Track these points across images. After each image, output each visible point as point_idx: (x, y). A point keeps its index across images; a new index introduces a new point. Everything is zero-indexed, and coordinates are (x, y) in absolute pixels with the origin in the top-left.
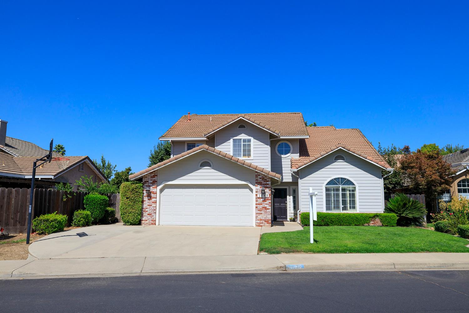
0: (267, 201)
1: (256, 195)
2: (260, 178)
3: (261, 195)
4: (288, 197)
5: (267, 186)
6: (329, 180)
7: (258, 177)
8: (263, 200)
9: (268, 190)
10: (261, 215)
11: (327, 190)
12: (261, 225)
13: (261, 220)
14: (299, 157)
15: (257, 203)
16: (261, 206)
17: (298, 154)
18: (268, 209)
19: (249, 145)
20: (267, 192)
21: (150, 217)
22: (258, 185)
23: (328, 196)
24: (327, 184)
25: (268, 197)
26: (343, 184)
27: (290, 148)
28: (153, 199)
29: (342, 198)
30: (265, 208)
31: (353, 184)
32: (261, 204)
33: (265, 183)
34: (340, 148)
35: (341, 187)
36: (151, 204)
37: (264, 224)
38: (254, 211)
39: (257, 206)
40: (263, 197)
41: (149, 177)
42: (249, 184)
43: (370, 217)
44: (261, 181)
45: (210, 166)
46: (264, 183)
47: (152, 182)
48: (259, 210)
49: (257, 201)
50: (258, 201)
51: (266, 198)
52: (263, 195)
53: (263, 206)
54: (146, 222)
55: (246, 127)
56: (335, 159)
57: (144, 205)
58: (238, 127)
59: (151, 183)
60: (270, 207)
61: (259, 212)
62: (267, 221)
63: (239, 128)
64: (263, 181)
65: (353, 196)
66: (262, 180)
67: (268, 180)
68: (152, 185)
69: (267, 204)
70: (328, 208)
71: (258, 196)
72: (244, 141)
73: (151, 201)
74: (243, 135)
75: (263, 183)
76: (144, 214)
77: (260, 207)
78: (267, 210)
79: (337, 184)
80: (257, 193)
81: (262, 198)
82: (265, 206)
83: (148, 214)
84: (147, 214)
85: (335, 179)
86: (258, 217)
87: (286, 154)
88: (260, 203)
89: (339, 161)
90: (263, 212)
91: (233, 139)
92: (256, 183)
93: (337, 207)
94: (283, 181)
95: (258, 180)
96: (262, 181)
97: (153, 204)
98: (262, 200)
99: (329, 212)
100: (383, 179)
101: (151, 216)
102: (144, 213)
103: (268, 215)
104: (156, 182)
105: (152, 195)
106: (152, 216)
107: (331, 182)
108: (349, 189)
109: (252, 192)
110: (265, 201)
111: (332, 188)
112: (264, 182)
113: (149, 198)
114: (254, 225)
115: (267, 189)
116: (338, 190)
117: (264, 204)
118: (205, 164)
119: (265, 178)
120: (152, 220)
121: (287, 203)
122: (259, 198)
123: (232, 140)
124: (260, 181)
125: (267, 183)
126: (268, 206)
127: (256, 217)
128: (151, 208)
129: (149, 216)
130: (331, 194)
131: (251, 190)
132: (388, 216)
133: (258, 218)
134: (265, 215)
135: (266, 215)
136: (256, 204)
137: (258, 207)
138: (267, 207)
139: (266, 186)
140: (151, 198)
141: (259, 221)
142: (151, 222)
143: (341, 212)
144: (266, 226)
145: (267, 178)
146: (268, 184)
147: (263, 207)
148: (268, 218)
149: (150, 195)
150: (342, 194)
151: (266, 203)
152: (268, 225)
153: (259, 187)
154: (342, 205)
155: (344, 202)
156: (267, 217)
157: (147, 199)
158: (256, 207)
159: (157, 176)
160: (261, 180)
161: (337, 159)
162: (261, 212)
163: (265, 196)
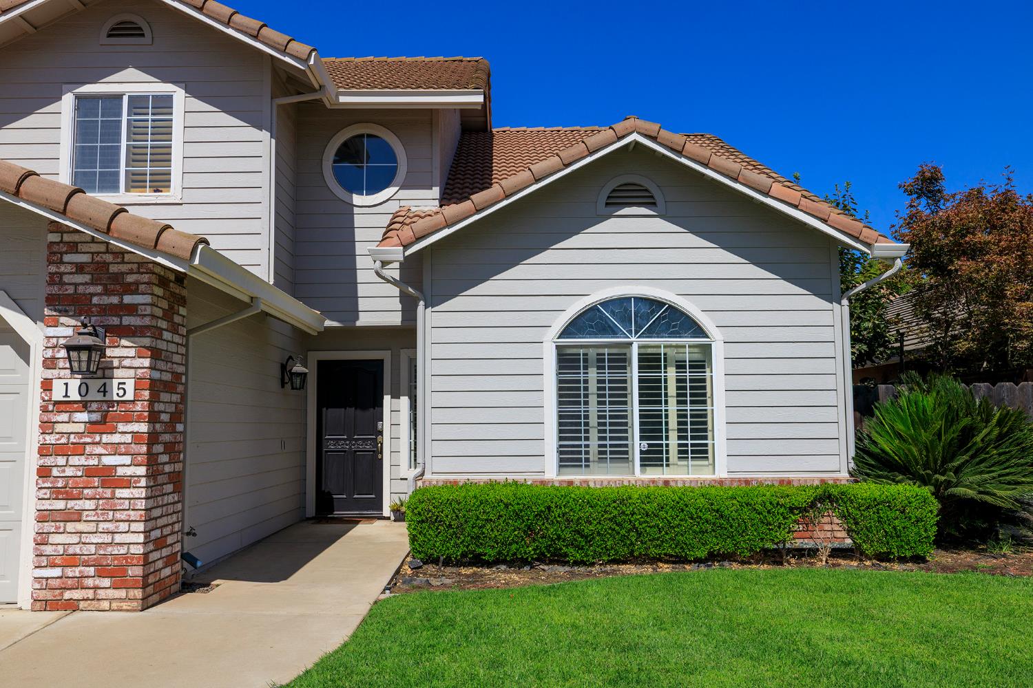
0: (121, 427)
1: (47, 385)
2: (80, 268)
3: (75, 384)
4: (387, 399)
5: (127, 320)
6: (575, 308)
7: (67, 258)
8: (96, 417)
9: (132, 352)
10: (70, 527)
11: (566, 360)
12: (68, 595)
13: (71, 560)
14: (437, 203)
15: (51, 439)
16: (75, 460)
17: (435, 192)
18: (127, 483)
19: (165, 131)
20: (126, 363)
22: (65, 313)
23: (569, 393)
24: (565, 333)
25: (130, 396)
26: (650, 333)
27: (396, 162)
29: (641, 403)
30: (108, 478)
31: (699, 331)
32: (79, 450)
33: (115, 300)
34: (635, 137)
35: (636, 344)
37: (90, 594)
38: (30, 498)
39: (49, 461)
40: (94, 395)
43: (791, 510)
44: (81, 289)
46: (107, 300)
48: (57, 493)
49: (47, 426)
50: (59, 428)
51: (111, 403)
52: (95, 384)
53: (93, 462)
55: (147, 31)
56: (607, 204)
58: (105, 32)
60: (142, 471)
61: (60, 505)
62: (112, 570)
63: (109, 36)
64: (99, 289)
65: (696, 391)
66: (93, 283)
67: (130, 279)
69: (115, 449)
70: (569, 457)
71: (58, 394)
72: (138, 103)
74: (131, 73)
75: (95, 300)
77: (69, 472)
78: (121, 493)
79: (613, 332)
80: (49, 374)
81: (85, 405)
82: (108, 461)
85: (606, 304)
86: (55, 539)
87: (374, 188)
88: (73, 439)
89: (626, 211)
90: (89, 504)
91: (79, 98)
92: (51, 301)
93: (620, 454)
94: (358, 324)
95: (66, 279)
96: (92, 289)
98: (84, 417)
99: (576, 476)
100: (845, 302)
103: (123, 527)
107: (582, 324)
108: (680, 357)
109: (27, 358)
110: (103, 424)
111: (592, 353)
112: (107, 292)
114: (25, 601)
115: (124, 342)
116: (620, 361)
117: (99, 450)
119: (113, 269)
121: (381, 433)
122: (64, 405)
123: (68, 101)
124: (76, 285)
125: (128, 299)
126: (127, 460)
127: (42, 540)
130: (586, 381)
131: (23, 350)
132: (888, 503)
133: (48, 550)
134: (102, 526)
135: (111, 526)
136: (44, 451)
137: (55, 472)
138: (120, 471)
139: (115, 321)
141: (57, 572)
143: (638, 475)
144: (105, 605)
145: (124, 268)
146: (132, 309)
147: (90, 472)
148: (123, 550)
150: (640, 381)
151: (116, 438)
152: (122, 593)
153: (66, 329)
154: (642, 438)
155: (652, 427)
156: (118, 538)
158: (44, 472)
160: (87, 278)
161: (618, 199)
162: (71, 504)
163: (104, 390)
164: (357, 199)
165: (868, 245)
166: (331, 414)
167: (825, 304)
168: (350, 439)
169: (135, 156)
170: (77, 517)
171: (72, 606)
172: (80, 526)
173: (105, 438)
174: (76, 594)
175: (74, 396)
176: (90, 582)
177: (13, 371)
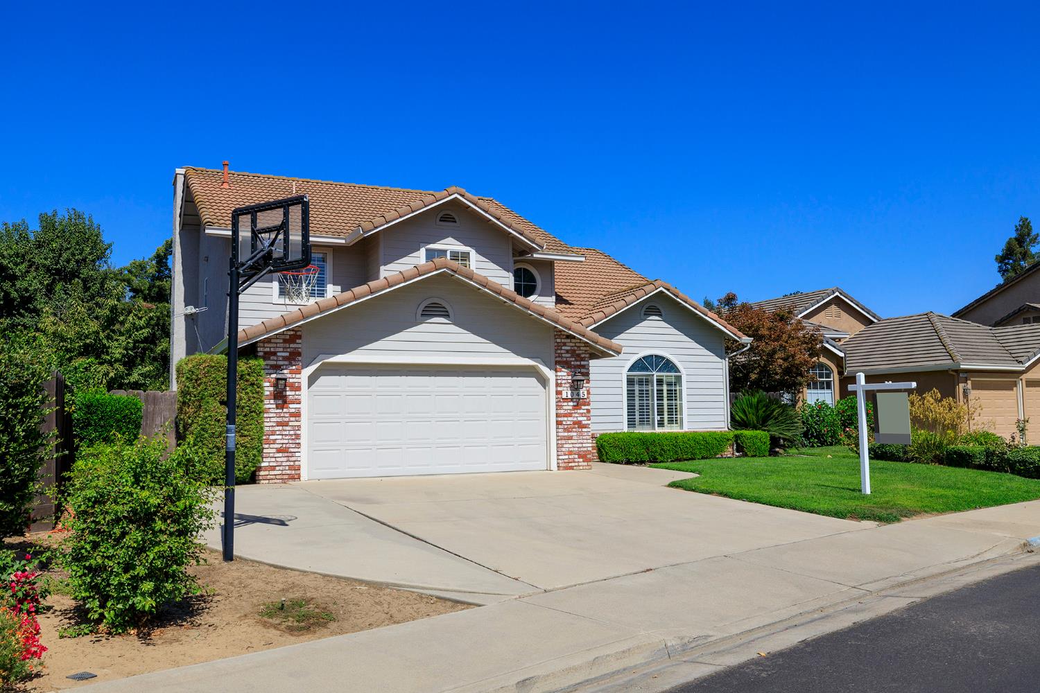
0: (583, 407)
1: (558, 393)
2: (567, 352)
3: (569, 392)
5: (583, 371)
6: (634, 359)
7: (563, 348)
8: (575, 404)
10: (570, 441)
11: (630, 382)
12: (570, 465)
13: (570, 453)
15: (562, 411)
16: (570, 419)
17: (553, 298)
18: (585, 426)
20: (585, 385)
21: (285, 459)
22: (563, 367)
23: (631, 393)
24: (630, 370)
25: (585, 397)
26: (659, 371)
27: (535, 282)
28: (291, 406)
29: (657, 400)
30: (579, 425)
31: (677, 370)
32: (570, 415)
33: (578, 363)
34: (661, 289)
35: (656, 375)
36: (287, 419)
37: (577, 464)
38: (554, 431)
39: (560, 419)
40: (575, 396)
41: (278, 341)
42: (541, 366)
44: (568, 359)
45: (447, 316)
47: (287, 354)
48: (566, 430)
49: (558, 407)
50: (565, 408)
51: (579, 399)
52: (575, 392)
53: (575, 419)
54: (272, 473)
55: (457, 219)
56: (646, 315)
57: (266, 424)
59: (285, 358)
61: (566, 434)
62: (583, 456)
63: (440, 221)
64: (574, 359)
66: (572, 357)
67: (583, 356)
68: (286, 363)
69: (582, 415)
71: (564, 396)
72: (454, 255)
73: (285, 410)
74: (450, 240)
75: (572, 363)
76: (265, 451)
77: (569, 423)
78: (584, 430)
79: (647, 370)
80: (559, 389)
81: (572, 400)
82: (580, 419)
83: (279, 451)
84: (274, 451)
85: (645, 358)
86: (565, 446)
88: (569, 411)
89: (651, 318)
90: (575, 434)
91: (427, 250)
92: (558, 363)
93: (650, 422)
95: (563, 355)
96: (571, 359)
97: (292, 419)
98: (571, 404)
99: (633, 431)
100: (727, 359)
101: (286, 454)
102: (266, 446)
103: (585, 441)
104: (299, 354)
105: (288, 393)
106: (290, 455)
107: (636, 366)
108: (670, 380)
110: (577, 406)
111: (639, 378)
112: (577, 361)
113: (280, 402)
114: (554, 466)
116: (649, 382)
117: (577, 415)
118: (433, 310)
119: (577, 352)
120: (291, 468)
122: (565, 400)
123: (423, 251)
124: (567, 357)
125: (583, 363)
126: (586, 418)
127: (559, 446)
128: (287, 433)
129: (280, 455)
130: (635, 391)
131: (543, 381)
133: (562, 449)
134: (578, 441)
135: (582, 441)
136: (557, 415)
137: (563, 423)
138: (583, 422)
139: (579, 371)
140: (285, 402)
141: (567, 457)
142: (289, 472)
143: (658, 430)
144: (581, 468)
145: (581, 352)
146: (584, 367)
147: (575, 423)
148: (585, 449)
149: (281, 393)
150: (657, 390)
151: (581, 411)
152: (586, 463)
153: (564, 374)
154: (658, 415)
155: (660, 410)
156: (584, 445)
157: (274, 406)
158: (558, 423)
159: (300, 337)
160: (569, 355)
161: (649, 313)
162: (569, 434)
163: (578, 395)
165: (739, 338)
167: (719, 360)
170: (570, 438)
171: (571, 468)
172: (573, 441)
173: (579, 411)
174: (573, 464)
175: (569, 397)
176: (576, 460)
177: (536, 387)
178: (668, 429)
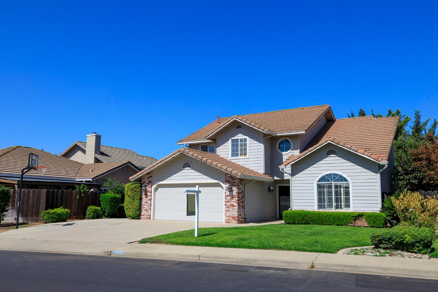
0: (234, 199)
1: (225, 193)
2: (229, 177)
3: (229, 193)
5: (235, 184)
6: (320, 176)
7: (227, 175)
8: (231, 197)
9: (235, 188)
10: (229, 212)
11: (319, 186)
12: (229, 221)
13: (229, 217)
15: (226, 200)
16: (229, 203)
17: (299, 151)
18: (235, 206)
19: (246, 145)
20: (235, 190)
21: (146, 213)
22: (227, 183)
23: (320, 193)
24: (319, 181)
25: (235, 195)
26: (335, 181)
27: (290, 145)
28: (148, 197)
29: (335, 195)
30: (233, 206)
31: (346, 180)
32: (229, 202)
33: (233, 181)
34: (329, 142)
35: (333, 183)
36: (147, 201)
37: (231, 221)
38: (224, 208)
39: (226, 203)
40: (231, 194)
41: (146, 178)
42: (220, 183)
43: (353, 217)
45: (190, 167)
46: (232, 181)
47: (148, 182)
48: (227, 207)
49: (226, 199)
50: (227, 199)
51: (233, 195)
52: (231, 193)
53: (231, 203)
54: (144, 217)
56: (327, 154)
57: (143, 202)
59: (148, 183)
60: (237, 205)
61: (227, 209)
62: (234, 218)
63: (236, 128)
64: (231, 180)
66: (230, 179)
68: (148, 184)
69: (234, 202)
70: (320, 207)
71: (227, 194)
72: (241, 140)
73: (147, 198)
74: (240, 135)
75: (231, 181)
76: (142, 210)
77: (229, 205)
78: (235, 208)
79: (328, 181)
80: (226, 191)
81: (230, 196)
82: (233, 203)
83: (145, 210)
84: (144, 210)
85: (327, 175)
86: (227, 214)
87: (286, 151)
88: (229, 200)
89: (331, 156)
90: (231, 209)
91: (232, 140)
92: (226, 181)
93: (330, 206)
94: (284, 179)
95: (227, 178)
96: (230, 180)
97: (149, 201)
98: (230, 197)
99: (321, 210)
100: (379, 173)
101: (147, 211)
102: (143, 209)
103: (235, 212)
104: (151, 182)
105: (148, 193)
106: (148, 212)
107: (322, 179)
108: (343, 186)
109: (223, 189)
110: (232, 198)
111: (325, 185)
112: (232, 180)
113: (146, 196)
114: (224, 222)
115: (234, 187)
116: (330, 187)
117: (232, 202)
118: (186, 165)
120: (148, 215)
122: (227, 196)
123: (230, 140)
124: (228, 179)
125: (235, 181)
126: (235, 203)
127: (226, 214)
128: (147, 205)
129: (145, 211)
130: (324, 191)
131: (223, 188)
133: (226, 215)
134: (233, 212)
135: (234, 212)
136: (225, 202)
137: (227, 205)
138: (235, 205)
139: (233, 184)
140: (147, 196)
141: (227, 218)
142: (147, 217)
143: (333, 210)
144: (233, 223)
145: (234, 177)
146: (235, 182)
147: (231, 205)
148: (235, 216)
149: (146, 193)
150: (334, 191)
151: (234, 200)
152: (235, 221)
153: (227, 185)
154: (335, 203)
155: (337, 200)
156: (235, 214)
157: (145, 197)
158: (226, 205)
159: (152, 177)
160: (229, 178)
161: (329, 153)
162: (229, 209)
163: (232, 194)
164: (283, 153)
165: (379, 162)
166: (282, 197)
167: (375, 174)
168: (285, 203)
169: (241, 150)
170: (229, 211)
171: (229, 223)
172: (230, 212)
173: (233, 200)
174: (230, 221)
175: (229, 194)
176: (231, 220)
177: (222, 191)
178: (344, 210)
